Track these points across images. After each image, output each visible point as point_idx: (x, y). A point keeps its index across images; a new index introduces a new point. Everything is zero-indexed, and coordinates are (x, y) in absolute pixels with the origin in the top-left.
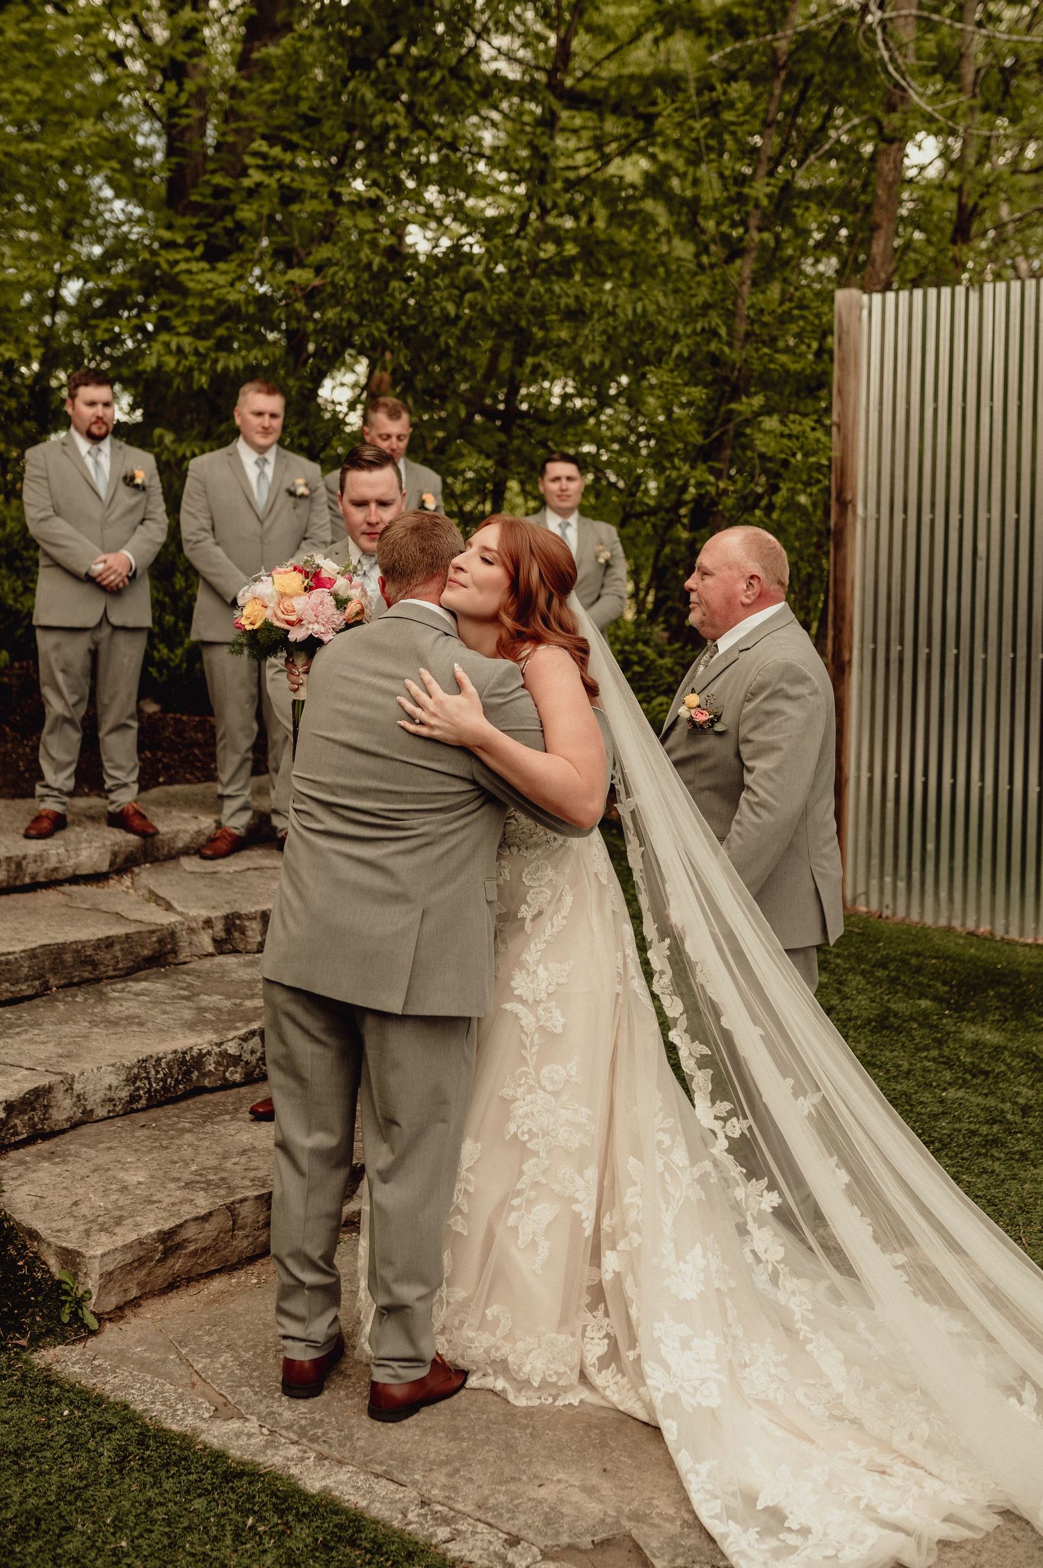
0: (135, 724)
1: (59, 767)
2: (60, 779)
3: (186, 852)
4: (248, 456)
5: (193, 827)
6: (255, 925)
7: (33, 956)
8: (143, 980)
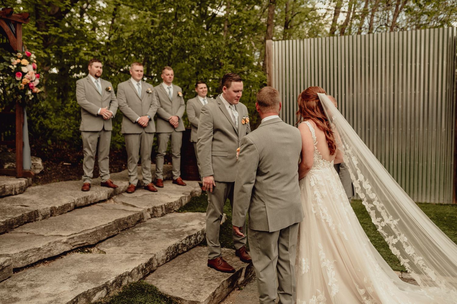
0: (108, 157)
1: (89, 170)
2: (89, 174)
3: (123, 192)
4: (134, 83)
5: (124, 185)
6: (160, 209)
7: (115, 223)
8: (140, 227)
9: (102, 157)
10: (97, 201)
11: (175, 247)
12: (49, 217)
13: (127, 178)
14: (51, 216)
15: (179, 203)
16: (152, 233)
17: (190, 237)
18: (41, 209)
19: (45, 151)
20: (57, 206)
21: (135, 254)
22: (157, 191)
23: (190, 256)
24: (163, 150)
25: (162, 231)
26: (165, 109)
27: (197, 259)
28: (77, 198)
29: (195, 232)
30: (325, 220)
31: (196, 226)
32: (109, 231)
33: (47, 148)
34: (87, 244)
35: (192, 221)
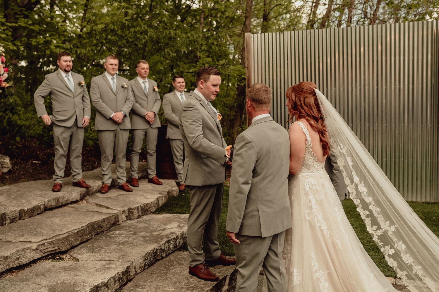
0: (81, 155)
1: (61, 170)
2: (61, 173)
3: (96, 192)
4: (109, 77)
5: (97, 185)
6: (136, 211)
7: (88, 227)
8: (115, 230)
9: (74, 155)
10: (69, 202)
11: (154, 253)
12: (17, 221)
13: (100, 177)
14: (20, 219)
15: (156, 204)
16: (129, 237)
17: (169, 242)
18: (9, 212)
19: (14, 148)
20: (26, 209)
21: (111, 261)
22: (132, 191)
23: (169, 262)
24: (138, 147)
25: (139, 235)
26: (140, 104)
27: (178, 266)
28: (47, 199)
29: (174, 236)
30: (320, 227)
31: (174, 229)
32: (82, 236)
33: (16, 145)
34: (58, 251)
35: (170, 223)
